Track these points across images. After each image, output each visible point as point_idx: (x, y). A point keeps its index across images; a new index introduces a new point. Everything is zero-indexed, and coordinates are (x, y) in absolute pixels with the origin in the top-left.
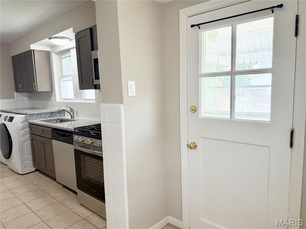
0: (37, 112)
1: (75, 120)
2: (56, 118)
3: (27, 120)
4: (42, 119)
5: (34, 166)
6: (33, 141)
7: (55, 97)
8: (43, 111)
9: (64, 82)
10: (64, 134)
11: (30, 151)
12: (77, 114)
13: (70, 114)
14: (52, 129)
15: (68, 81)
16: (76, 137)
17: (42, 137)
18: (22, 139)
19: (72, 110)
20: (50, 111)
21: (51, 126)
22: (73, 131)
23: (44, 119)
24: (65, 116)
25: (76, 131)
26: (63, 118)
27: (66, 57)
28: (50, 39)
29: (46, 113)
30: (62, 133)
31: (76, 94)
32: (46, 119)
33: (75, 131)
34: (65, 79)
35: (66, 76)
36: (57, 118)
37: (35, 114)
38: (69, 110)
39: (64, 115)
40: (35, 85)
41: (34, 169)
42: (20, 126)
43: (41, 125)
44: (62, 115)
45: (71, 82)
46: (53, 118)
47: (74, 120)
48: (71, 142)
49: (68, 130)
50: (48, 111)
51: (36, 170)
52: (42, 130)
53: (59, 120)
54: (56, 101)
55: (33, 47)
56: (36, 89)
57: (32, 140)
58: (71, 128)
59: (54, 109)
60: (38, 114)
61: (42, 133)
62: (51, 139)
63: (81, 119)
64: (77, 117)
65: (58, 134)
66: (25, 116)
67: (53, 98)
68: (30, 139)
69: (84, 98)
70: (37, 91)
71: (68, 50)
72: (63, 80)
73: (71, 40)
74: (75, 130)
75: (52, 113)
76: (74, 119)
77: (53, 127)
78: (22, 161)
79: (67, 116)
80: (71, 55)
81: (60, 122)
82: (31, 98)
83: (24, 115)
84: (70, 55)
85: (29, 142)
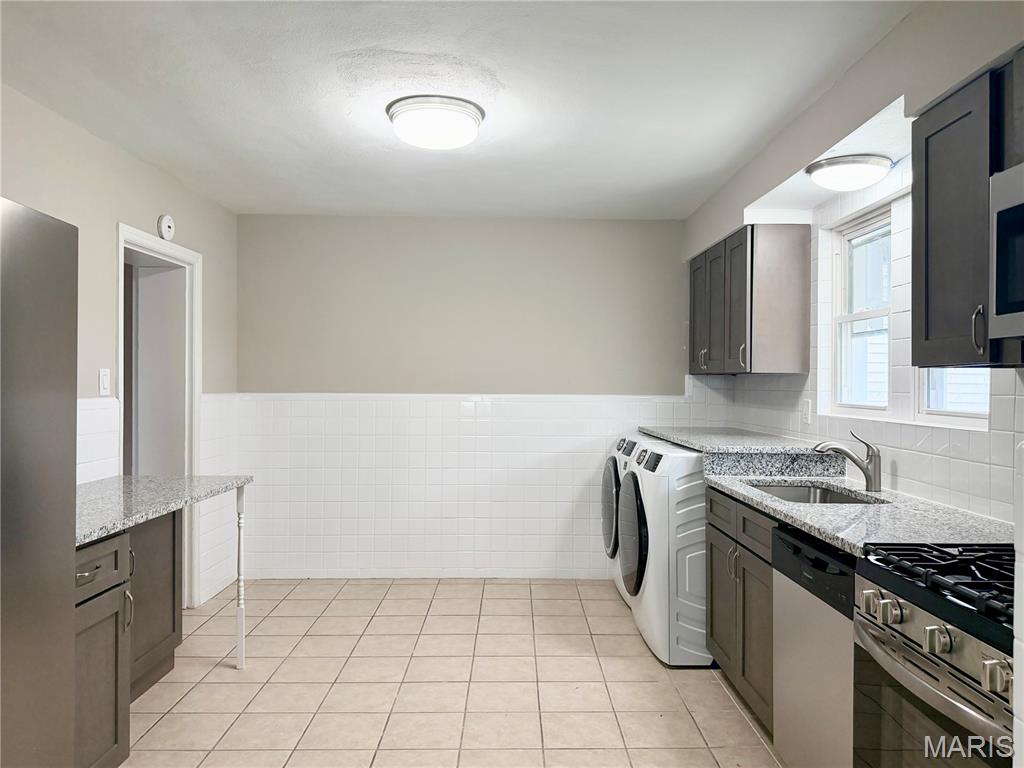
0: (738, 449)
1: (883, 502)
2: (805, 478)
3: (702, 472)
4: (752, 477)
5: (709, 647)
6: (711, 552)
7: (815, 398)
8: (760, 448)
9: (856, 340)
10: (817, 559)
11: (701, 588)
12: (894, 474)
13: (865, 471)
14: (777, 525)
15: (872, 332)
16: (865, 590)
17: (742, 546)
18: (679, 536)
19: (874, 456)
20: (788, 448)
21: (775, 510)
22: (857, 555)
23: (763, 477)
24: (846, 478)
25: (872, 558)
26: (834, 481)
27: (870, 240)
28: (809, 170)
29: (771, 456)
30: (814, 554)
31: (896, 389)
32: (769, 479)
33: (866, 558)
34: (858, 327)
35: (862, 318)
36: (811, 478)
37: (731, 454)
38: (861, 453)
39: (842, 473)
40: (745, 349)
41: (706, 658)
42: (678, 489)
43: (741, 499)
44: (832, 470)
45: (884, 338)
46: (793, 478)
47: (877, 501)
48: (845, 604)
49: (838, 544)
50: (779, 448)
51: (714, 666)
52: (744, 518)
53: (818, 491)
54: (815, 411)
55: (752, 215)
56: (745, 363)
57: (711, 548)
58: (852, 541)
59: (805, 442)
60: (742, 455)
61: (744, 531)
62: (770, 564)
63: (911, 499)
64: (894, 485)
65: (797, 551)
66: (698, 457)
67: (805, 398)
68: (706, 542)
69: (933, 407)
70: (748, 370)
71: (884, 209)
72: (852, 328)
73: (894, 164)
74: (867, 553)
75: (795, 458)
76: (877, 495)
77: (782, 518)
78: (674, 616)
79: (853, 480)
80: (893, 228)
81: (821, 502)
82: (732, 396)
83: (695, 454)
84: (887, 228)
85: (701, 552)
